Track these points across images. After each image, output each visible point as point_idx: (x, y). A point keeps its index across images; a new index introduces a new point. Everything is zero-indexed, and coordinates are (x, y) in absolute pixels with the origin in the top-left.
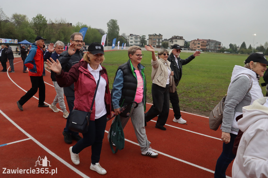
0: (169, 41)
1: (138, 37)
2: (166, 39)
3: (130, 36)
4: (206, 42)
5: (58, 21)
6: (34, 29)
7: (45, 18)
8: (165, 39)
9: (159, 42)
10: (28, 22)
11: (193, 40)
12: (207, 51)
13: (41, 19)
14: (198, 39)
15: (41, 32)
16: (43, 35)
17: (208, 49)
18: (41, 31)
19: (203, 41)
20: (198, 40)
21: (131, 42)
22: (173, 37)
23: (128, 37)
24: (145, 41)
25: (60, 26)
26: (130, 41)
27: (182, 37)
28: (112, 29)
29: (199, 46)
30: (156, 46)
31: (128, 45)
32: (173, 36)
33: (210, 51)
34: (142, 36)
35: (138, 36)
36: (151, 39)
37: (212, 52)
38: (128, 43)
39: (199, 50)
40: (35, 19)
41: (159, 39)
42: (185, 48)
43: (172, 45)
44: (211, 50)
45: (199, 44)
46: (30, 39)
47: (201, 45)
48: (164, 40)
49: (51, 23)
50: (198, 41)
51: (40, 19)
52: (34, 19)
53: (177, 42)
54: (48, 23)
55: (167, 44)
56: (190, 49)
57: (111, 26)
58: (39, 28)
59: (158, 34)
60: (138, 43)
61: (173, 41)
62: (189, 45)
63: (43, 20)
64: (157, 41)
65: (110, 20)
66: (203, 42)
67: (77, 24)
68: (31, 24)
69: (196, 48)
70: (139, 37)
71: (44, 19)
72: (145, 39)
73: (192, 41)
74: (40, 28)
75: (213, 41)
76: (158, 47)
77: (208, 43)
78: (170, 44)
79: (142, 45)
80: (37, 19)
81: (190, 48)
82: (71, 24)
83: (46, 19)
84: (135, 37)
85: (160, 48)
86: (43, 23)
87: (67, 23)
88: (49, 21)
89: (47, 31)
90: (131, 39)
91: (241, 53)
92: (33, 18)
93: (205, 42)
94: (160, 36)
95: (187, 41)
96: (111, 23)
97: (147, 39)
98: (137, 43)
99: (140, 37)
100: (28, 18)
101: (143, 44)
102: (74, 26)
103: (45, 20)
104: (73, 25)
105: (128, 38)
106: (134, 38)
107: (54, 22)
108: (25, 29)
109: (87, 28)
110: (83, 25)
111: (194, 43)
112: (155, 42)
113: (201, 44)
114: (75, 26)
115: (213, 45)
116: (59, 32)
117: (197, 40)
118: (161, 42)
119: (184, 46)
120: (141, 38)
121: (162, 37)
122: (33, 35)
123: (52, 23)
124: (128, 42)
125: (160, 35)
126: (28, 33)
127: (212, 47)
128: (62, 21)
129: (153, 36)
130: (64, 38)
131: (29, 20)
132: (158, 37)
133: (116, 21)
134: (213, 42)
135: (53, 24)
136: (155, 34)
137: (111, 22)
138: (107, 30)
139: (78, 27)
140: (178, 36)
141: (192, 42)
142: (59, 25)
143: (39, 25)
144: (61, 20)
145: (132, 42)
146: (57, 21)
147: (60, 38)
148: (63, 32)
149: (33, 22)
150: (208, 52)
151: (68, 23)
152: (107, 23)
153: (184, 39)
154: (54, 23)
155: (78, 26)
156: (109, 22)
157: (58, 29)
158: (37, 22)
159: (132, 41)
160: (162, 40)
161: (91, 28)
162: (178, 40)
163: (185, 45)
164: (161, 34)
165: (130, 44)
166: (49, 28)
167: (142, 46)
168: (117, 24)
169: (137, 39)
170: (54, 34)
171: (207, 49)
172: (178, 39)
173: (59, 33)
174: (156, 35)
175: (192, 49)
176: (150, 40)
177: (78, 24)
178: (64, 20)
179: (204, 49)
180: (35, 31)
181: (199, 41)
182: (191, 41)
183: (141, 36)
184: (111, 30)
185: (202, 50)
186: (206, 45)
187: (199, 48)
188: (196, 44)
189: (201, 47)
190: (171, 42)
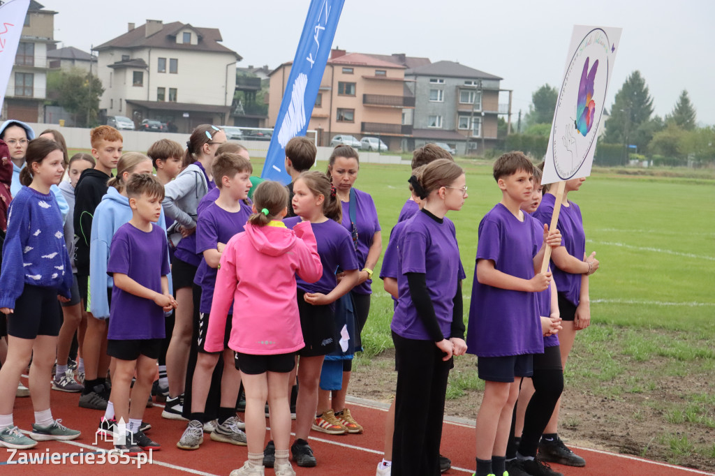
9: (25, 72)
19: (379, 70)
27: (216, 34)
29: (352, 111)
42: (238, 121)
43: (138, 94)
45: (346, 89)
47: (365, 99)
48: (66, 53)
50: (338, 70)
53: (174, 70)
61: (142, 65)
66: (380, 80)
69: (323, 127)
73: (287, 69)
75: (440, 73)
93: (391, 74)
94: (41, 20)
95: (252, 70)
113: (360, 90)
115: (439, 99)
118: (44, 71)
119: (232, 109)
121: (52, 28)
125: (37, 9)
127: (433, 116)
134: (443, 77)
140: (182, 26)
153: (233, 54)
162: (184, 60)
163: (243, 95)
171: (405, 129)
172: (187, 48)
179: (391, 128)
181: (349, 67)
185: (385, 139)
186: (398, 97)
187: (352, 121)
188: (326, 91)
189: (361, 116)
190: (125, 72)
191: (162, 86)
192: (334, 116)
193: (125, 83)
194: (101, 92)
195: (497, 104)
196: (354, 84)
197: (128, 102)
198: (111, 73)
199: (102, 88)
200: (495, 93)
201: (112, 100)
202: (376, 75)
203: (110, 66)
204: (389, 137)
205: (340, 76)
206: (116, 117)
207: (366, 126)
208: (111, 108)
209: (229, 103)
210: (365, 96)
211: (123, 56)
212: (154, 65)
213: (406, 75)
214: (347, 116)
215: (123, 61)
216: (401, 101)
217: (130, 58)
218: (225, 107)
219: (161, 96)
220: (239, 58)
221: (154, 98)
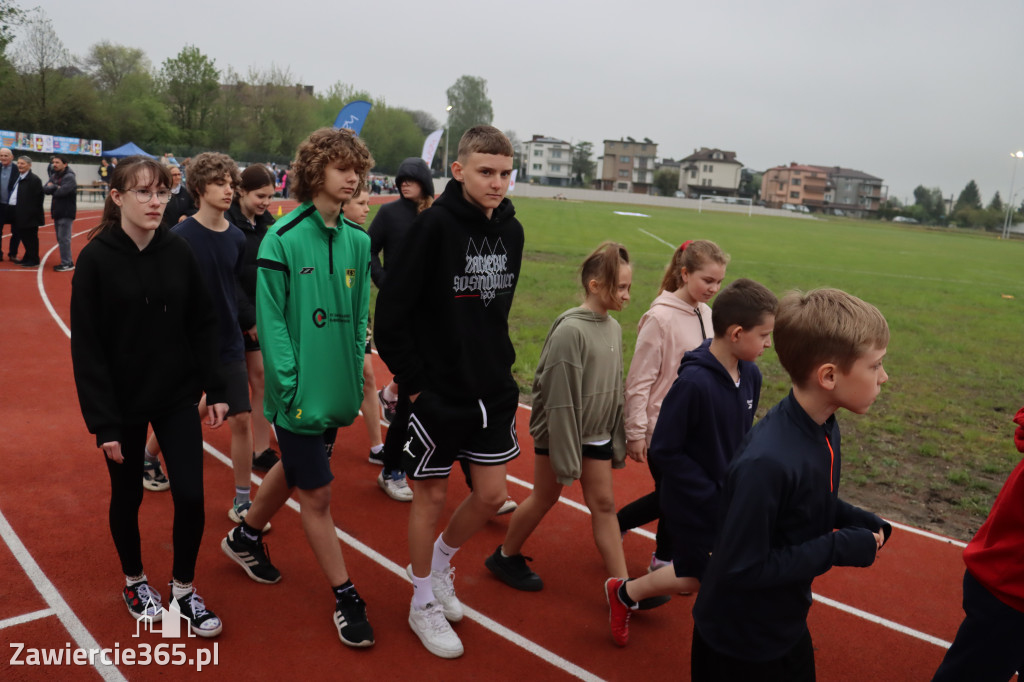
0: (684, 166)
1: (564, 147)
2: (672, 161)
3: (533, 145)
4: (824, 176)
5: (259, 77)
6: (167, 103)
7: (212, 64)
8: (665, 161)
9: (643, 171)
10: (146, 75)
11: (774, 165)
12: (828, 210)
13: (197, 68)
14: (793, 164)
15: (193, 116)
16: (202, 126)
17: (830, 206)
18: (192, 111)
19: (814, 173)
20: (795, 168)
21: (535, 166)
22: (696, 153)
23: (524, 146)
24: (591, 163)
25: (267, 94)
26: (532, 160)
27: (733, 155)
28: (463, 112)
29: (798, 193)
30: (629, 184)
31: (522, 178)
32: (699, 150)
33: (838, 212)
34: (579, 145)
35: (564, 143)
36: (614, 156)
37: (845, 215)
38: (524, 170)
39: (795, 205)
40: (172, 67)
41: (643, 160)
42: (741, 195)
43: (693, 182)
44: (844, 208)
45: (796, 182)
46: (150, 141)
47: (805, 187)
48: (661, 162)
49: (232, 82)
50: (792, 173)
51: (193, 64)
52: (169, 65)
53: (711, 170)
54: (221, 81)
55: (675, 179)
56: (760, 202)
57: (463, 104)
58: (186, 98)
59: (640, 139)
60: (564, 172)
61: (693, 169)
62: (758, 187)
63: (203, 68)
64: (637, 164)
65: (460, 76)
66: (814, 178)
67: (334, 90)
68: (159, 83)
69: (783, 200)
70: (567, 147)
71: (206, 65)
72: (590, 154)
73: (770, 172)
74: (192, 102)
75: (850, 175)
76: (640, 187)
77: (832, 182)
78: (685, 178)
79: (579, 178)
80: (180, 64)
81: (762, 197)
82: (310, 89)
83: (217, 67)
84: (551, 146)
85: (644, 192)
86: (204, 81)
87: (294, 85)
88: (227, 75)
89: (218, 113)
90: (536, 153)
91: (958, 226)
92: (166, 62)
93: (820, 176)
94: (649, 148)
95: (749, 171)
96: (464, 93)
97: (600, 158)
98: (558, 169)
99: (572, 149)
100: (149, 62)
101: (583, 175)
102: (320, 96)
103: (212, 71)
104: (316, 91)
105: (523, 151)
106: (550, 149)
107: (244, 77)
108: (134, 102)
109: (370, 104)
110: (354, 93)
111: (776, 177)
112: (627, 171)
113: (803, 183)
114: (326, 96)
115: (849, 189)
116: (261, 115)
117: (789, 166)
118: (651, 171)
119: (738, 190)
120: (575, 151)
121: (655, 151)
122: (163, 125)
123: (239, 83)
124: (525, 165)
125: (649, 143)
126: (146, 118)
127: (845, 198)
128: (274, 76)
129: (622, 145)
130: (280, 142)
131: (152, 67)
132: (639, 151)
133: (482, 83)
134: (852, 178)
135: (241, 86)
136: (629, 138)
137: (463, 89)
138: (447, 116)
139: (335, 99)
140: (716, 151)
141: (772, 174)
142: (264, 91)
143: (187, 89)
144: (273, 71)
145: (540, 166)
146: (256, 76)
147: (263, 139)
148: (277, 119)
149: (167, 77)
150: (831, 217)
151: (299, 86)
152: (448, 92)
153: (740, 164)
154: (246, 81)
155: (334, 95)
156: (454, 87)
157: (261, 107)
158: (181, 76)
159: (539, 163)
160: (657, 161)
161: (387, 107)
162: (717, 167)
163: (744, 184)
164: (650, 138)
165: (531, 172)
166: (225, 99)
167: (577, 183)
168: (483, 95)
169: (559, 156)
170: (243, 126)
171: (826, 203)
172: (718, 161)
173: (262, 123)
174: (632, 142)
175: (770, 202)
176: (610, 160)
177: (337, 89)
178: (283, 73)
179: (818, 202)
180: (175, 110)
181: (798, 171)
182: (768, 171)
183: (574, 144)
184: (461, 116)
185: (809, 207)
186: (822, 187)
187: (797, 198)
188: (786, 183)
189: (803, 196)
190: (688, 172)
191: (704, 178)
192: (789, 195)
193: (688, 177)
195: (879, 192)
196: (800, 180)
197: (688, 185)
200: (878, 187)
201: (681, 184)
202: (812, 176)
203: (683, 169)
205: (794, 176)
207: (803, 201)
209: (737, 186)
211: (690, 164)
212: (701, 169)
213: (826, 176)
214: (795, 195)
215: (690, 167)
216: (823, 189)
217: (693, 165)
218: (735, 189)
219: (704, 183)
220: (742, 166)
221: (700, 184)
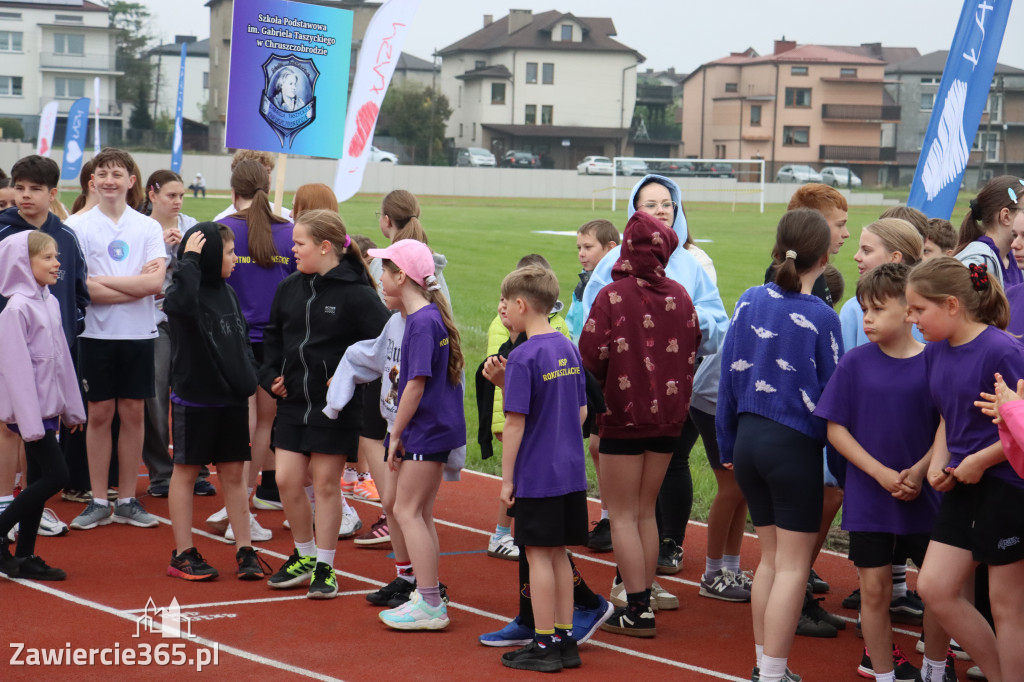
0: (457, 68)
4: (878, 74)
14: (783, 44)
19: (847, 68)
20: (789, 55)
22: (491, 27)
27: (608, 25)
29: (806, 130)
42: (640, 149)
43: (499, 115)
45: (797, 98)
47: (826, 111)
50: (785, 70)
53: (549, 79)
61: (504, 74)
66: (848, 81)
73: (710, 72)
93: (864, 74)
95: (659, 76)
111: (731, 87)
113: (818, 99)
119: (630, 133)
140: (558, 17)
141: (717, 80)
153: (631, 53)
162: (563, 64)
163: (647, 114)
169: (77, 49)
171: (891, 153)
172: (566, 47)
181: (802, 66)
185: (856, 169)
186: (874, 107)
187: (806, 144)
188: (768, 101)
189: (819, 137)
190: (481, 85)
191: (531, 103)
192: (780, 138)
193: (480, 101)
194: (448, 114)
196: (809, 90)
197: (485, 127)
198: (460, 87)
199: (449, 108)
201: (461, 125)
202: (842, 75)
203: (458, 77)
204: (861, 165)
205: (789, 79)
206: (470, 149)
207: (827, 151)
208: (461, 136)
209: (627, 124)
210: (825, 107)
211: (477, 62)
212: (520, 74)
213: (887, 74)
214: (797, 137)
215: (477, 69)
216: (879, 112)
217: (487, 65)
218: (621, 130)
219: (530, 117)
221: (520, 120)
